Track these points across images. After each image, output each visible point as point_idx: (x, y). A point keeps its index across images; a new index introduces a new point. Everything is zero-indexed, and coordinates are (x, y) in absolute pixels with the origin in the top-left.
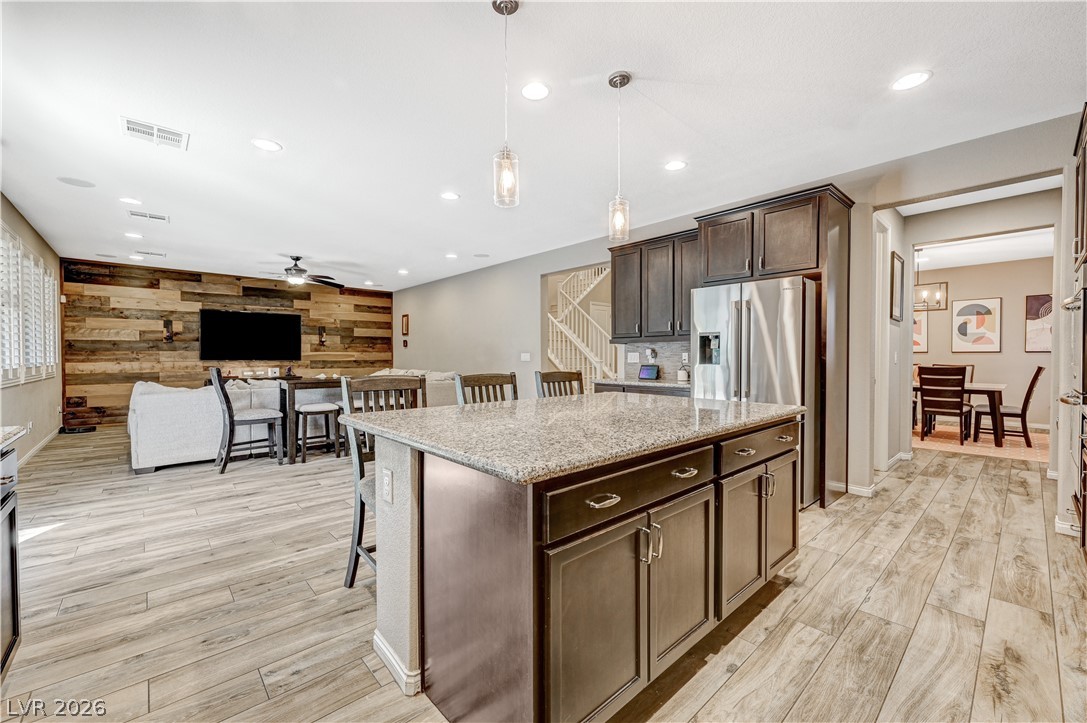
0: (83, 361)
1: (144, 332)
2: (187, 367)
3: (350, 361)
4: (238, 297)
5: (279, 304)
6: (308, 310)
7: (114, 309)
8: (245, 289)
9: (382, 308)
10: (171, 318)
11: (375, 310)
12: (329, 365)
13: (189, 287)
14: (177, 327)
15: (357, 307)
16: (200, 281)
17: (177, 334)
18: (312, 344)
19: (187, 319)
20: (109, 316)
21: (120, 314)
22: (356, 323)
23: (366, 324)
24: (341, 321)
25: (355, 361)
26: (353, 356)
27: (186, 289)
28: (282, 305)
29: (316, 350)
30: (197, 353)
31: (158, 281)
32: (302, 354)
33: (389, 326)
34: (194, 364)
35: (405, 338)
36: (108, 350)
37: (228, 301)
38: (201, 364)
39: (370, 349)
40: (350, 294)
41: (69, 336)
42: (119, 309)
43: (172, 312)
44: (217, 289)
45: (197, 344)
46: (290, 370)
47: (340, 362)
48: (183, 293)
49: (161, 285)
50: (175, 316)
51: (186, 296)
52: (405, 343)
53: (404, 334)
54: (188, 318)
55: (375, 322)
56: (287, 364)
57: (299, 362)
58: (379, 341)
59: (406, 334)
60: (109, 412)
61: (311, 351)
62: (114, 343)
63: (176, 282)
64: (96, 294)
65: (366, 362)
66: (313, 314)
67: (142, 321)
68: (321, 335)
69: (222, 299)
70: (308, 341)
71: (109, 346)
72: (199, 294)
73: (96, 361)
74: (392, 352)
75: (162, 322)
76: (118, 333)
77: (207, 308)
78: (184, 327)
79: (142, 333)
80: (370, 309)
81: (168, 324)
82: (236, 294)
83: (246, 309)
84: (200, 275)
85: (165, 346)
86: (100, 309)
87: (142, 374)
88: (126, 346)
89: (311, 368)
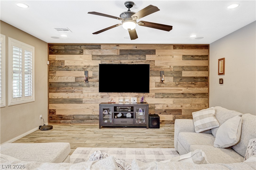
0: (55, 92)
1: (77, 77)
2: (93, 96)
3: (179, 93)
4: (117, 56)
5: (138, 58)
6: (154, 61)
7: (66, 66)
8: (121, 51)
9: (202, 56)
10: (88, 70)
11: (196, 58)
12: (166, 96)
13: (96, 52)
14: (90, 74)
15: (185, 57)
16: (100, 48)
17: (90, 78)
18: (156, 83)
19: (94, 70)
20: (64, 70)
21: (68, 69)
22: (183, 68)
23: (190, 68)
24: (174, 67)
25: (182, 94)
26: (182, 90)
27: (94, 54)
28: (139, 59)
29: (159, 86)
30: (98, 88)
31: (82, 50)
32: (150, 89)
33: (206, 68)
34: (97, 94)
35: (221, 77)
36: (63, 87)
37: (112, 58)
38: (99, 94)
39: (193, 86)
40: (180, 48)
41: (51, 81)
42: (68, 66)
43: (88, 66)
44: (108, 52)
45: (98, 83)
46: (143, 99)
47: (173, 94)
48: (93, 56)
49: (84, 53)
50: (89, 68)
51: (94, 57)
52: (221, 81)
53: (220, 74)
55: (196, 67)
56: (142, 95)
57: (149, 94)
58: (199, 80)
59: (223, 74)
60: (63, 118)
61: (156, 87)
62: (66, 83)
63: (90, 50)
64: (60, 59)
65: (190, 94)
66: (157, 64)
67: (77, 72)
68: (161, 76)
69: (110, 58)
70: (154, 80)
71: (64, 85)
72: (99, 56)
73: (59, 92)
74: (208, 87)
75: (84, 72)
76: (67, 78)
77: (103, 63)
78: (93, 74)
79: (76, 78)
80: (193, 57)
81: (86, 73)
82: (116, 54)
83: (121, 63)
84: (100, 45)
85: (85, 85)
86: (61, 67)
87: (76, 99)
88: (70, 85)
89: (156, 98)
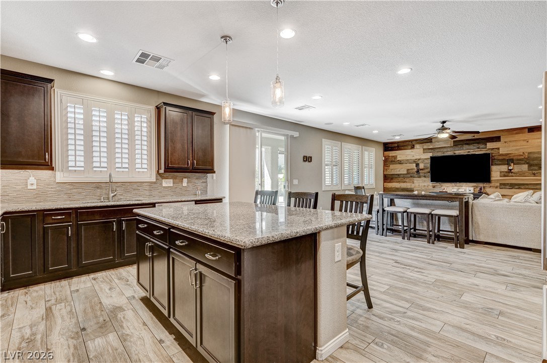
0: (389, 182)
2: (424, 186)
4: (451, 147)
5: (475, 148)
6: (498, 149)
7: (398, 160)
8: (455, 142)
10: (419, 162)
12: (516, 187)
13: (426, 146)
14: (421, 166)
16: (431, 142)
17: (421, 169)
18: (501, 172)
20: (397, 164)
21: (400, 162)
24: (529, 153)
27: (425, 147)
28: (478, 148)
29: (505, 176)
30: (429, 179)
31: (414, 145)
32: (492, 179)
34: (428, 184)
36: (396, 178)
37: (445, 150)
38: (431, 184)
41: (386, 173)
42: (400, 160)
43: (419, 159)
44: (439, 145)
45: (429, 174)
46: (481, 189)
47: (527, 185)
48: (424, 149)
49: (415, 147)
50: (420, 161)
51: (425, 151)
54: (426, 161)
56: (481, 185)
57: (491, 185)
61: (500, 176)
62: (398, 175)
63: (421, 145)
64: (393, 155)
66: (502, 151)
67: (408, 165)
68: (509, 165)
69: (442, 150)
70: (497, 170)
71: (397, 176)
72: (431, 149)
73: (393, 182)
75: (415, 164)
76: (399, 170)
77: (435, 155)
78: (424, 166)
79: (408, 170)
81: (417, 165)
82: (449, 146)
83: (455, 154)
84: (432, 139)
85: (416, 176)
86: (394, 161)
87: (407, 188)
88: (402, 176)
89: (500, 188)
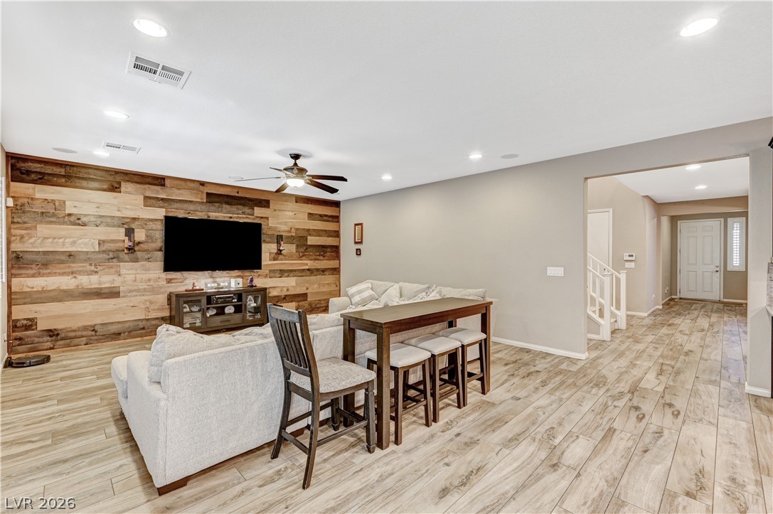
1: (104, 241)
2: (149, 280)
3: (304, 270)
4: (202, 203)
5: (240, 212)
6: (267, 218)
7: (70, 215)
8: (208, 195)
9: (332, 216)
10: (133, 226)
11: (325, 218)
12: (286, 274)
13: (152, 191)
14: (140, 235)
15: (311, 216)
16: (164, 185)
17: (139, 243)
18: (270, 253)
19: (150, 227)
20: (64, 223)
21: (77, 221)
22: (310, 232)
23: (318, 233)
24: (297, 229)
25: (308, 270)
26: (307, 264)
27: (149, 194)
28: (243, 213)
29: (275, 259)
30: (161, 264)
31: (120, 183)
32: (263, 263)
33: (336, 234)
34: (156, 276)
35: (358, 246)
36: (62, 262)
37: (192, 207)
38: (164, 276)
39: (321, 258)
40: (304, 202)
41: (17, 247)
42: (76, 215)
43: (134, 219)
44: (181, 194)
45: (160, 255)
46: (252, 280)
47: (295, 271)
48: (146, 198)
49: (123, 189)
50: (137, 223)
51: (150, 202)
52: (358, 252)
53: (356, 243)
54: (151, 225)
55: (325, 231)
56: (247, 273)
57: (260, 272)
58: (329, 250)
59: (361, 243)
60: (63, 335)
61: (270, 260)
62: (70, 255)
63: (139, 186)
64: (50, 197)
65: (317, 270)
66: (272, 223)
67: (101, 229)
68: (278, 243)
69: (186, 206)
70: (268, 249)
71: (63, 258)
72: (162, 200)
73: (49, 275)
74: (339, 259)
75: (123, 231)
76: (75, 242)
77: (170, 215)
78: (147, 236)
79: (101, 242)
80: (322, 217)
81: (130, 232)
82: (199, 200)
83: (209, 217)
84: (164, 179)
85: (126, 257)
86: (54, 215)
87: (101, 289)
88: (82, 257)
89: (270, 277)
